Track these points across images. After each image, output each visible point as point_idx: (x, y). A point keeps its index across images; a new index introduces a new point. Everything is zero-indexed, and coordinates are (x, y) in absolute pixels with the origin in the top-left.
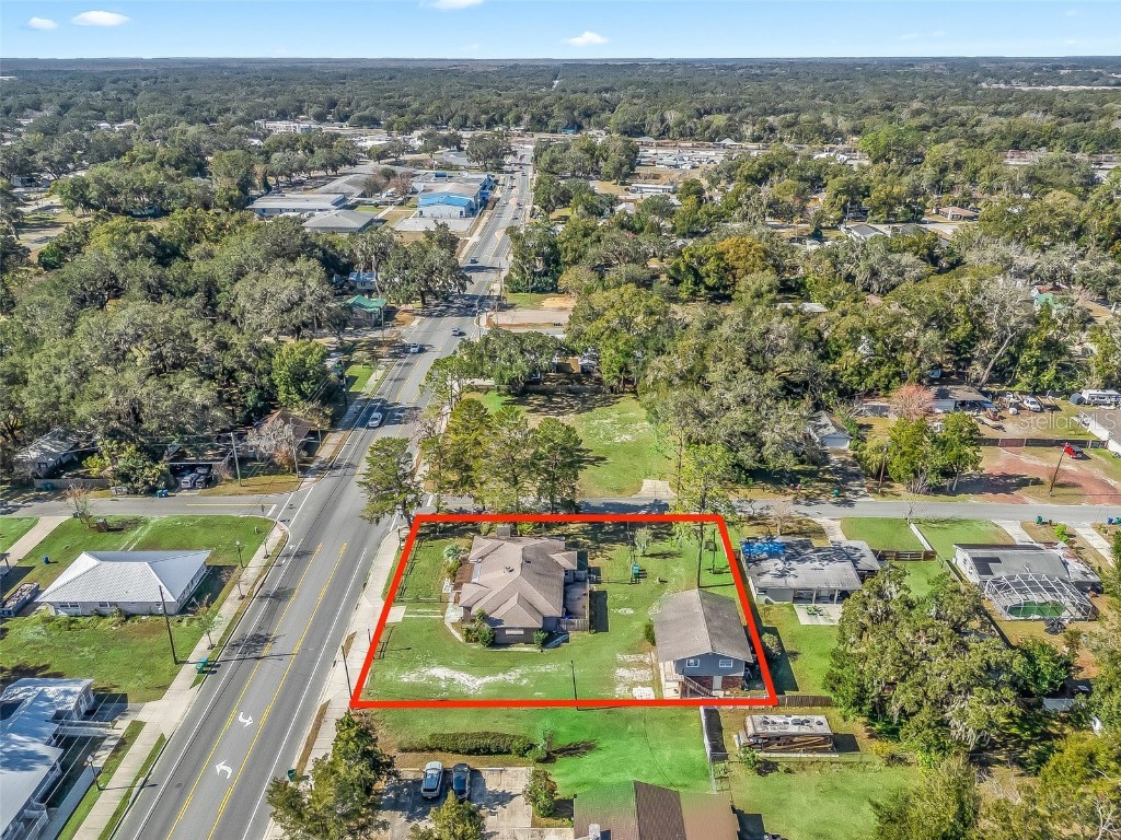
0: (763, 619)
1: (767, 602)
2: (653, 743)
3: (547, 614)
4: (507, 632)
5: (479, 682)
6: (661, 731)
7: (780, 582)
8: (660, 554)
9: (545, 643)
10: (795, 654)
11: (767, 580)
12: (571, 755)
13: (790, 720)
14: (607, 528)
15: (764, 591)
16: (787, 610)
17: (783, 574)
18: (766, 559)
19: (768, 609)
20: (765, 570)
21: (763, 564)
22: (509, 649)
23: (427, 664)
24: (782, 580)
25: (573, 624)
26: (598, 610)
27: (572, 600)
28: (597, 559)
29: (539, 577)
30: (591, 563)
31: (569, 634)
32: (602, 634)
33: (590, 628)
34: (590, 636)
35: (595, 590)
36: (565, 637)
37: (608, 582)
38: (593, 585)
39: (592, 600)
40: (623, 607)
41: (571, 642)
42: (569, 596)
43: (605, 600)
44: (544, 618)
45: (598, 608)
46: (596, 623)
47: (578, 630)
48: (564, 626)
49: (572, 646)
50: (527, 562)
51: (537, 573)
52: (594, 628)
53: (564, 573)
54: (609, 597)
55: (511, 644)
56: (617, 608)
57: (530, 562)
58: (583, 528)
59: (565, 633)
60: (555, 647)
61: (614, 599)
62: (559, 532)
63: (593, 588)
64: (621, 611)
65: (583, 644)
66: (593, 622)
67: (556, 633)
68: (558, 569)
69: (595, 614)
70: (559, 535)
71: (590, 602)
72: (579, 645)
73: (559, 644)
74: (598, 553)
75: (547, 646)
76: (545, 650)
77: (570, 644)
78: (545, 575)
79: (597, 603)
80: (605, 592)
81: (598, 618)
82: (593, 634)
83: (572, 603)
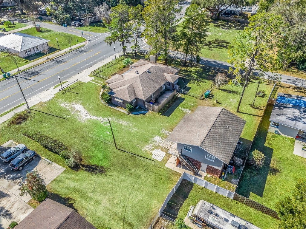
0: (267, 141)
1: (276, 132)
2: (137, 186)
3: (139, 97)
4: (116, 99)
5: (88, 117)
6: (149, 180)
7: (291, 123)
8: (229, 91)
9: (131, 111)
10: (275, 171)
11: (282, 119)
12: (89, 171)
13: (231, 219)
14: (210, 73)
15: (277, 125)
16: (288, 142)
17: (295, 119)
18: (289, 107)
19: (274, 137)
20: (284, 113)
21: (286, 110)
22: (115, 108)
23: (77, 102)
24: (294, 122)
25: (151, 107)
26: (173, 105)
27: (163, 97)
28: (193, 84)
29: (149, 80)
30: (188, 85)
31: (148, 111)
32: (164, 117)
33: (159, 112)
34: (158, 115)
35: (180, 97)
36: (145, 112)
37: (189, 95)
38: (181, 94)
39: (173, 100)
40: (187, 108)
41: (146, 115)
42: (164, 95)
43: (181, 102)
44: (136, 98)
45: (174, 104)
46: (166, 111)
47: (153, 110)
48: (147, 106)
49: (145, 117)
50: (149, 72)
51: (149, 78)
52: (162, 113)
53: (166, 83)
54: (184, 102)
55: (118, 106)
56: (184, 108)
57: (150, 73)
58: (198, 70)
59: (147, 110)
60: (136, 115)
61: (186, 103)
62: (186, 69)
63: (180, 95)
64: (184, 110)
65: (151, 118)
66: (164, 109)
67: (143, 109)
68: (163, 80)
69: (169, 107)
70: (185, 70)
71: (170, 101)
72: (149, 118)
73: (140, 114)
74: (196, 82)
75: (133, 113)
76: (131, 114)
77: (145, 116)
78: (153, 80)
79: (175, 102)
80: (184, 99)
81: (169, 109)
82: (159, 115)
83: (162, 98)
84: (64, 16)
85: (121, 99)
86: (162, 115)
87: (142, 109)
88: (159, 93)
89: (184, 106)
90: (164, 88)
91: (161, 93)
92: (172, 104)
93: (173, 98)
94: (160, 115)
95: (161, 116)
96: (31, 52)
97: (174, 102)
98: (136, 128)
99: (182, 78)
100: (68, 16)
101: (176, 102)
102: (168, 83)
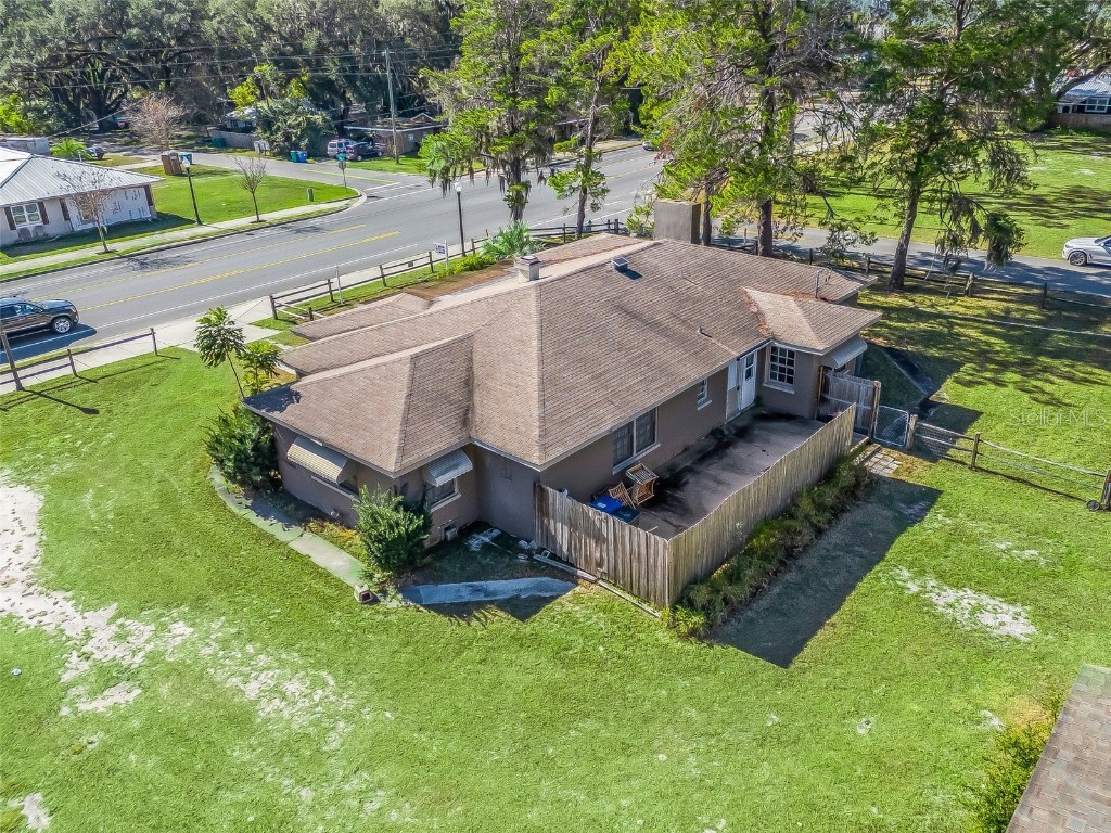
3: (493, 439)
4: (295, 452)
9: (407, 564)
22: (288, 535)
23: (33, 468)
25: (599, 539)
26: (824, 542)
27: (734, 467)
28: (992, 387)
29: (615, 322)
30: (949, 393)
31: (573, 580)
32: (734, 660)
33: (683, 599)
34: (664, 637)
35: (887, 473)
36: (539, 587)
37: (974, 468)
38: (896, 454)
39: (830, 495)
40: (980, 586)
41: (540, 622)
42: (740, 451)
43: (903, 523)
44: (472, 450)
45: (835, 536)
46: (756, 593)
47: (614, 578)
48: (562, 535)
49: (520, 642)
50: (623, 270)
51: (621, 308)
52: (706, 609)
53: (762, 353)
54: (935, 521)
55: (321, 516)
56: (941, 576)
57: (635, 276)
58: (1008, 311)
59: (564, 571)
60: (441, 609)
61: (956, 535)
62: (910, 304)
63: (886, 464)
64: (950, 601)
65: (585, 659)
66: (733, 577)
67: (529, 553)
68: (741, 331)
69: (790, 553)
70: (901, 309)
71: (794, 498)
72: (560, 655)
73: (480, 605)
74: (1010, 376)
75: (423, 590)
76: (394, 603)
77: (526, 628)
78: (654, 325)
79: (847, 519)
80: (930, 496)
81: (791, 576)
82: (685, 637)
83: (726, 476)
84: (300, 119)
85: (330, 452)
86: (710, 633)
87: (522, 558)
88: (695, 435)
89: (947, 566)
90: (746, 394)
91: (715, 433)
92: (819, 532)
93: (828, 476)
94: (693, 632)
95: (692, 647)
96: (45, 221)
97: (837, 511)
98: (381, 773)
99: (890, 350)
100: (318, 118)
101: (856, 515)
102: (777, 360)
